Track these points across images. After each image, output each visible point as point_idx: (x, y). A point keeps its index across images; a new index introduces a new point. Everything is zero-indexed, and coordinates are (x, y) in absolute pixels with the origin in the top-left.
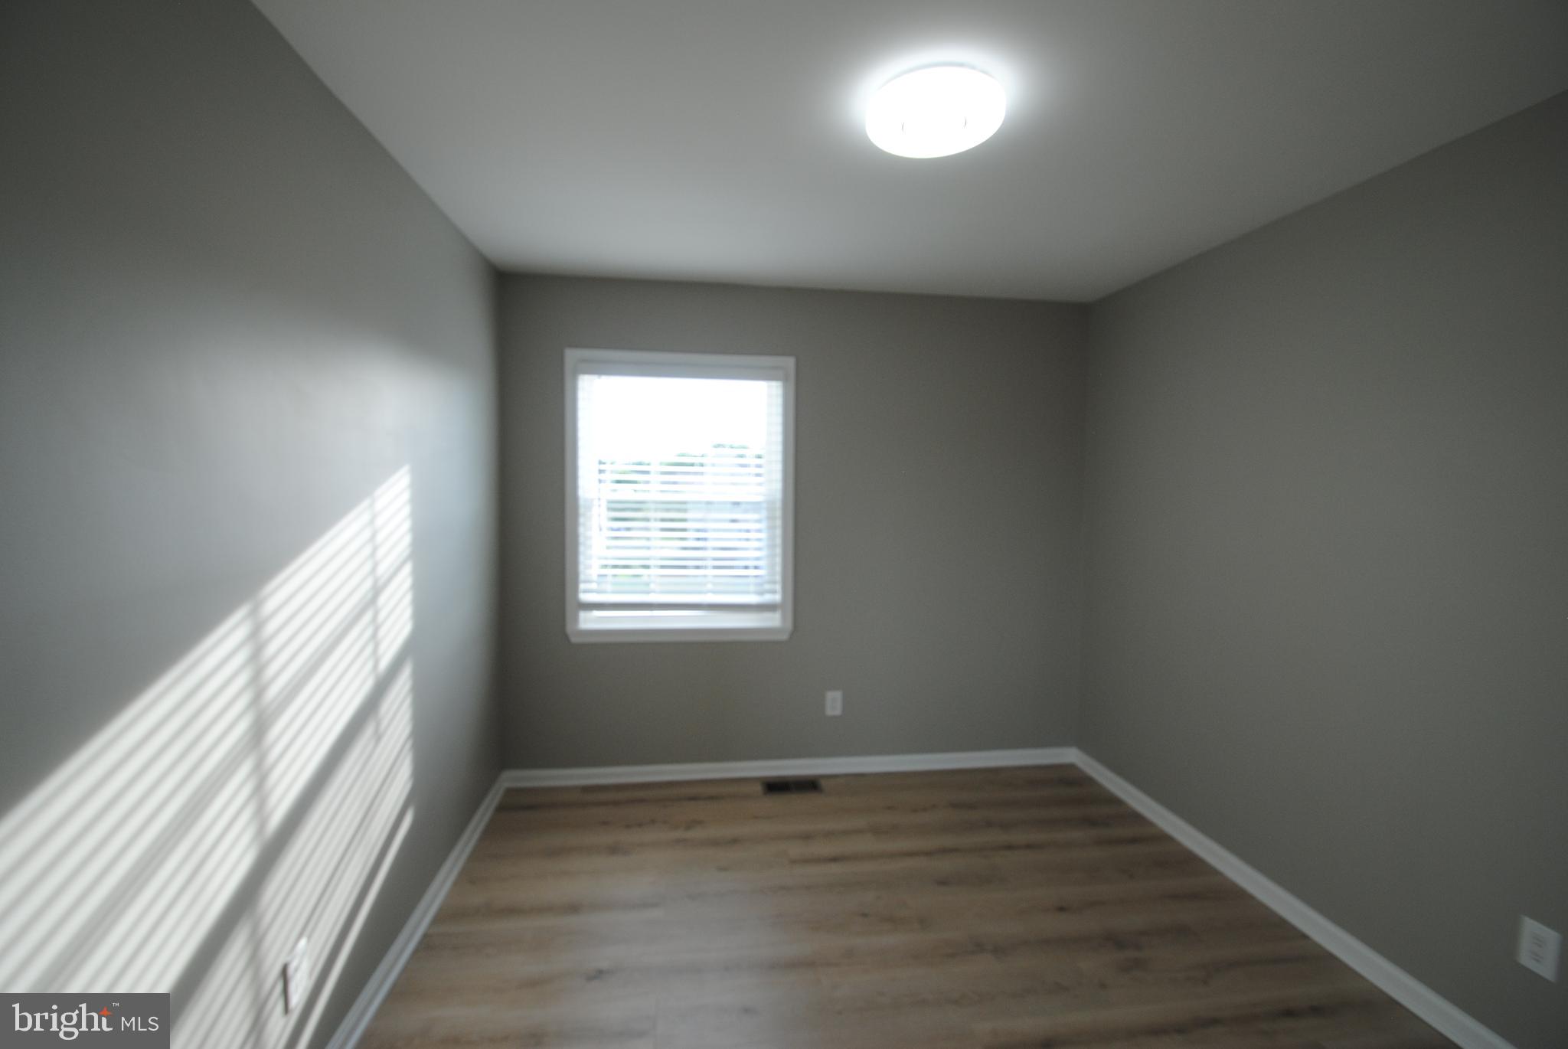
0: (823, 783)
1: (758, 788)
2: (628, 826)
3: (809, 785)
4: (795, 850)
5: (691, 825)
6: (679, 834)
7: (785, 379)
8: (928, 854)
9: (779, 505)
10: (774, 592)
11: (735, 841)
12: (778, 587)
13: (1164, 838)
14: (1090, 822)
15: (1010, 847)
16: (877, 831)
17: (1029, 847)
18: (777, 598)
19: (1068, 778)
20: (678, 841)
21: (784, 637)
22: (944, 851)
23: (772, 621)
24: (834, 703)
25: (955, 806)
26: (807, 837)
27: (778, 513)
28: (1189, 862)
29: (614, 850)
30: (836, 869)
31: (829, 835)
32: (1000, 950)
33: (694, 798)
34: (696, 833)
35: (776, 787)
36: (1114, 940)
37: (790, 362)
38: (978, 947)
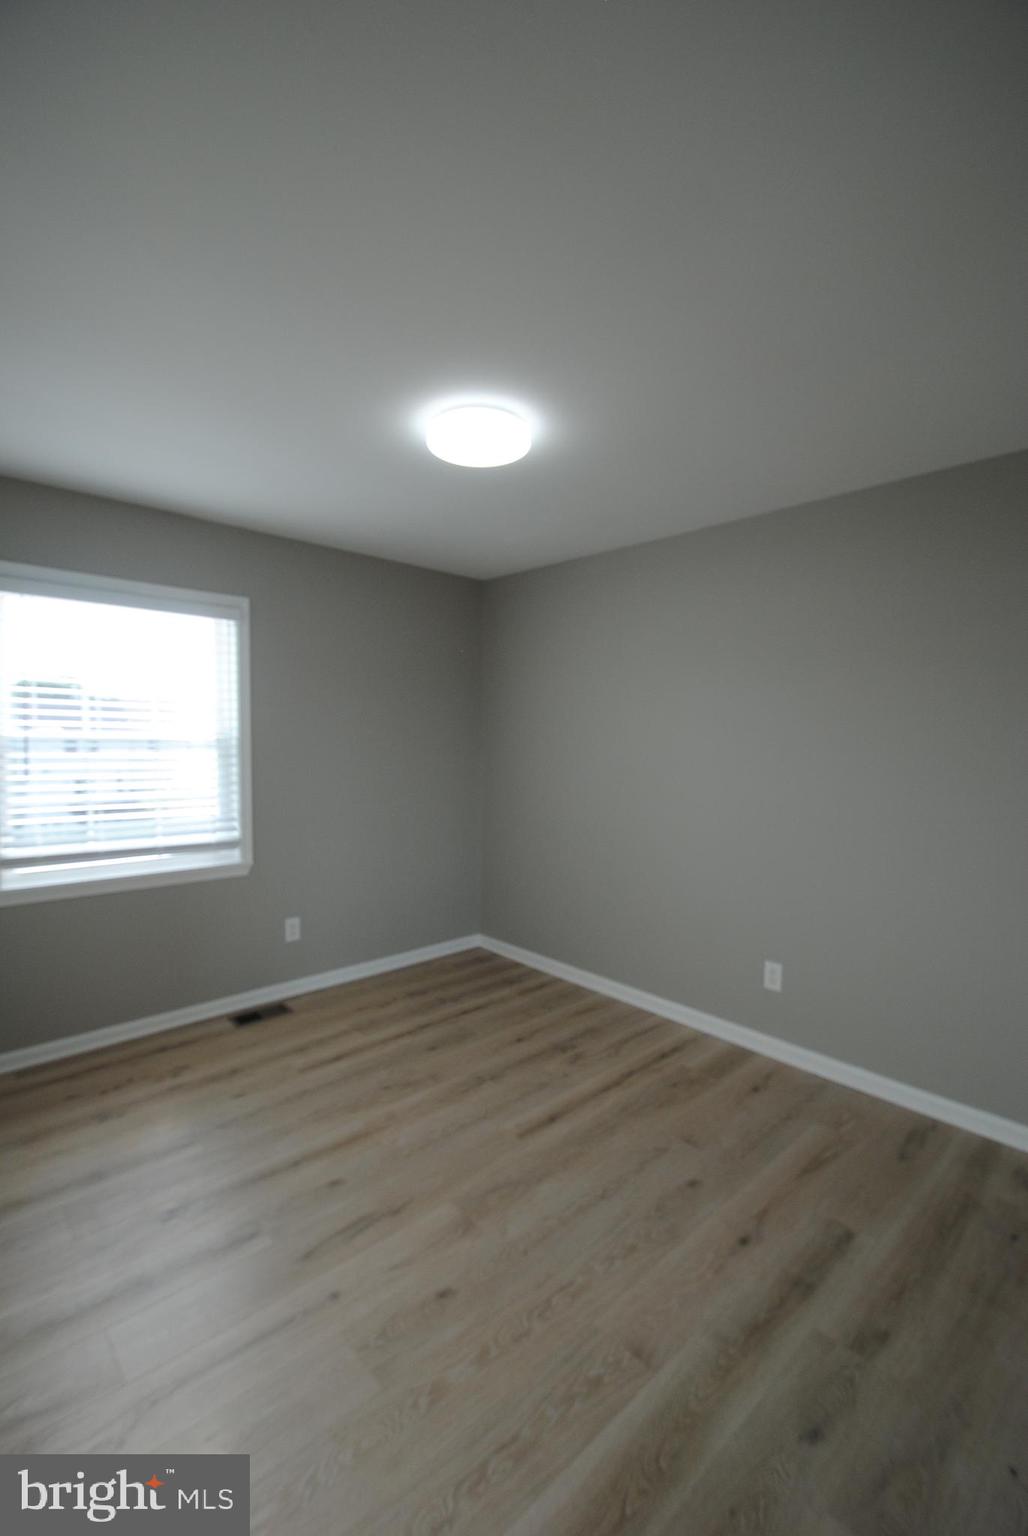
0: (290, 1004)
1: (228, 1025)
2: (104, 1092)
3: (279, 1009)
4: (299, 1061)
5: (176, 1072)
6: (169, 1083)
7: (239, 619)
8: (410, 1033)
9: (234, 742)
10: (234, 829)
11: (234, 1072)
12: (236, 824)
13: (557, 981)
14: (509, 982)
15: (465, 1012)
16: (360, 1029)
17: (478, 1008)
18: (236, 834)
19: (478, 957)
20: (172, 1090)
21: (245, 872)
22: (423, 1027)
23: (234, 857)
24: (292, 930)
25: (412, 995)
26: (301, 1050)
27: (234, 751)
28: (577, 992)
29: (102, 1117)
30: (342, 1065)
31: (321, 1042)
32: (495, 1077)
33: (163, 1049)
34: (187, 1077)
35: (246, 1018)
36: (561, 1048)
37: (244, 603)
38: (480, 1081)
